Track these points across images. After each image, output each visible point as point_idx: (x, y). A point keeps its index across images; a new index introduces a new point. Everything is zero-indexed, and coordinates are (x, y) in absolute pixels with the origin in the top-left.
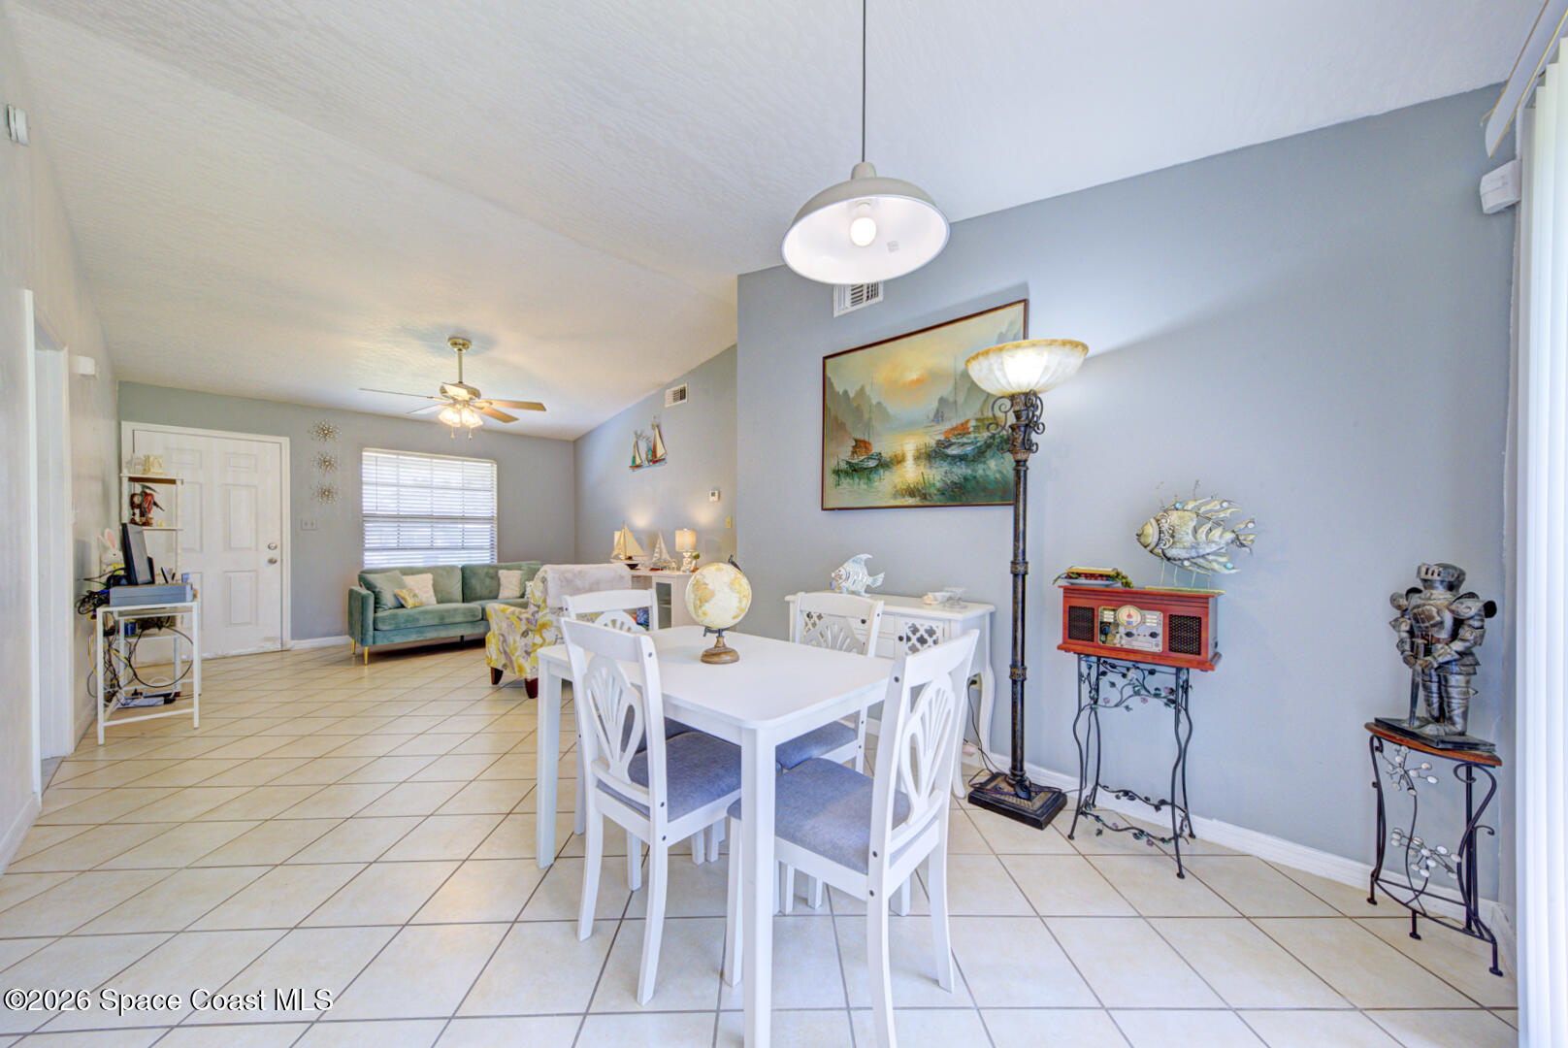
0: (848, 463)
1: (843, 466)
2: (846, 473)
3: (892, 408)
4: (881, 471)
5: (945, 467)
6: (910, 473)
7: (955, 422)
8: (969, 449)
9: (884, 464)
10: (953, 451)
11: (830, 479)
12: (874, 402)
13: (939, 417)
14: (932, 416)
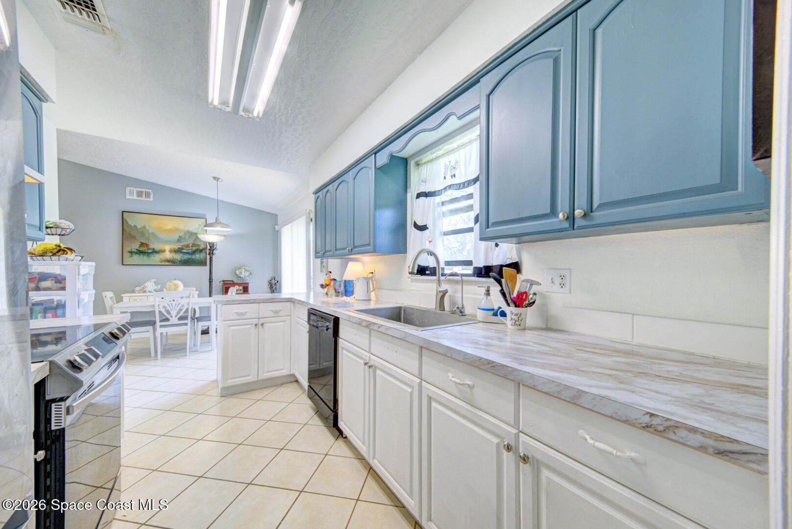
0: (136, 249)
1: (134, 250)
2: (136, 253)
3: (160, 235)
4: (155, 254)
5: (181, 255)
6: (168, 255)
7: (184, 243)
8: (190, 251)
9: (155, 252)
10: (184, 251)
11: (126, 255)
12: (151, 232)
13: (179, 241)
14: (176, 240)
